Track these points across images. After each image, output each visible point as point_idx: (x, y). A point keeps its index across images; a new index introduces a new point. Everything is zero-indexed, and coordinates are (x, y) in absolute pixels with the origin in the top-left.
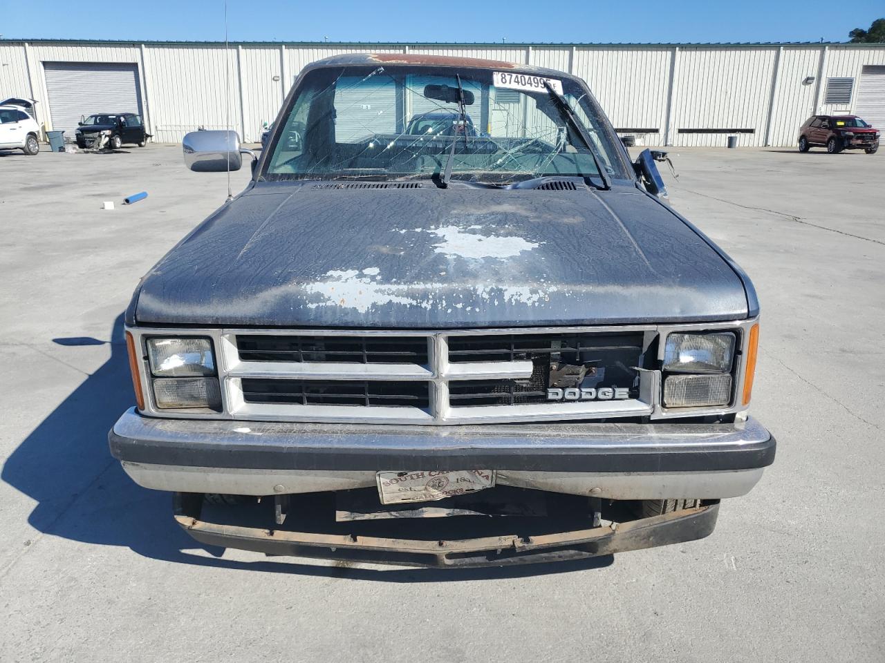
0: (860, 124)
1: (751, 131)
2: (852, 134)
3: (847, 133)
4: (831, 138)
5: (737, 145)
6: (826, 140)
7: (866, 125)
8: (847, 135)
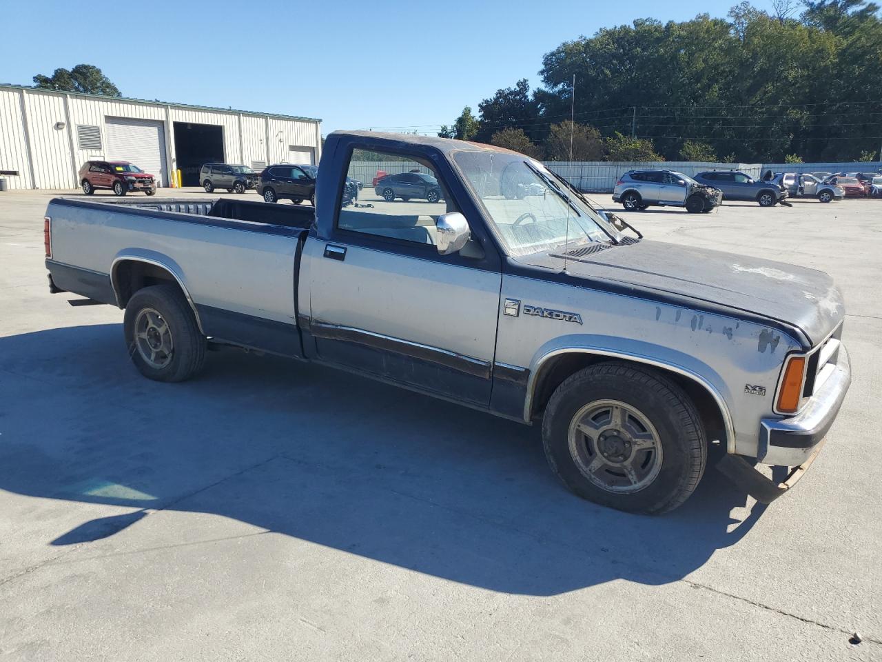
0: (132, 169)
1: (15, 173)
2: (134, 178)
3: (130, 178)
4: (115, 183)
5: (8, 188)
6: (111, 183)
7: (140, 171)
8: (130, 180)
